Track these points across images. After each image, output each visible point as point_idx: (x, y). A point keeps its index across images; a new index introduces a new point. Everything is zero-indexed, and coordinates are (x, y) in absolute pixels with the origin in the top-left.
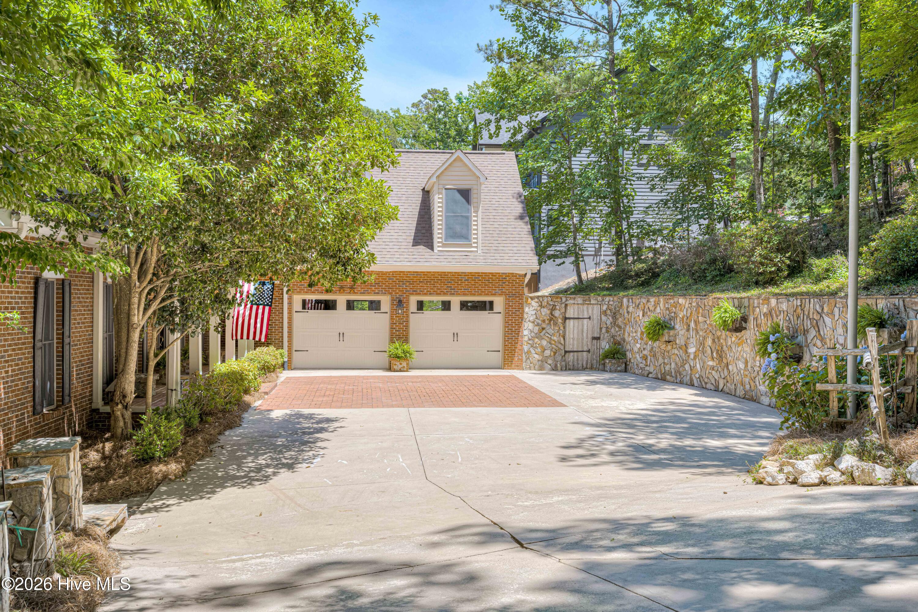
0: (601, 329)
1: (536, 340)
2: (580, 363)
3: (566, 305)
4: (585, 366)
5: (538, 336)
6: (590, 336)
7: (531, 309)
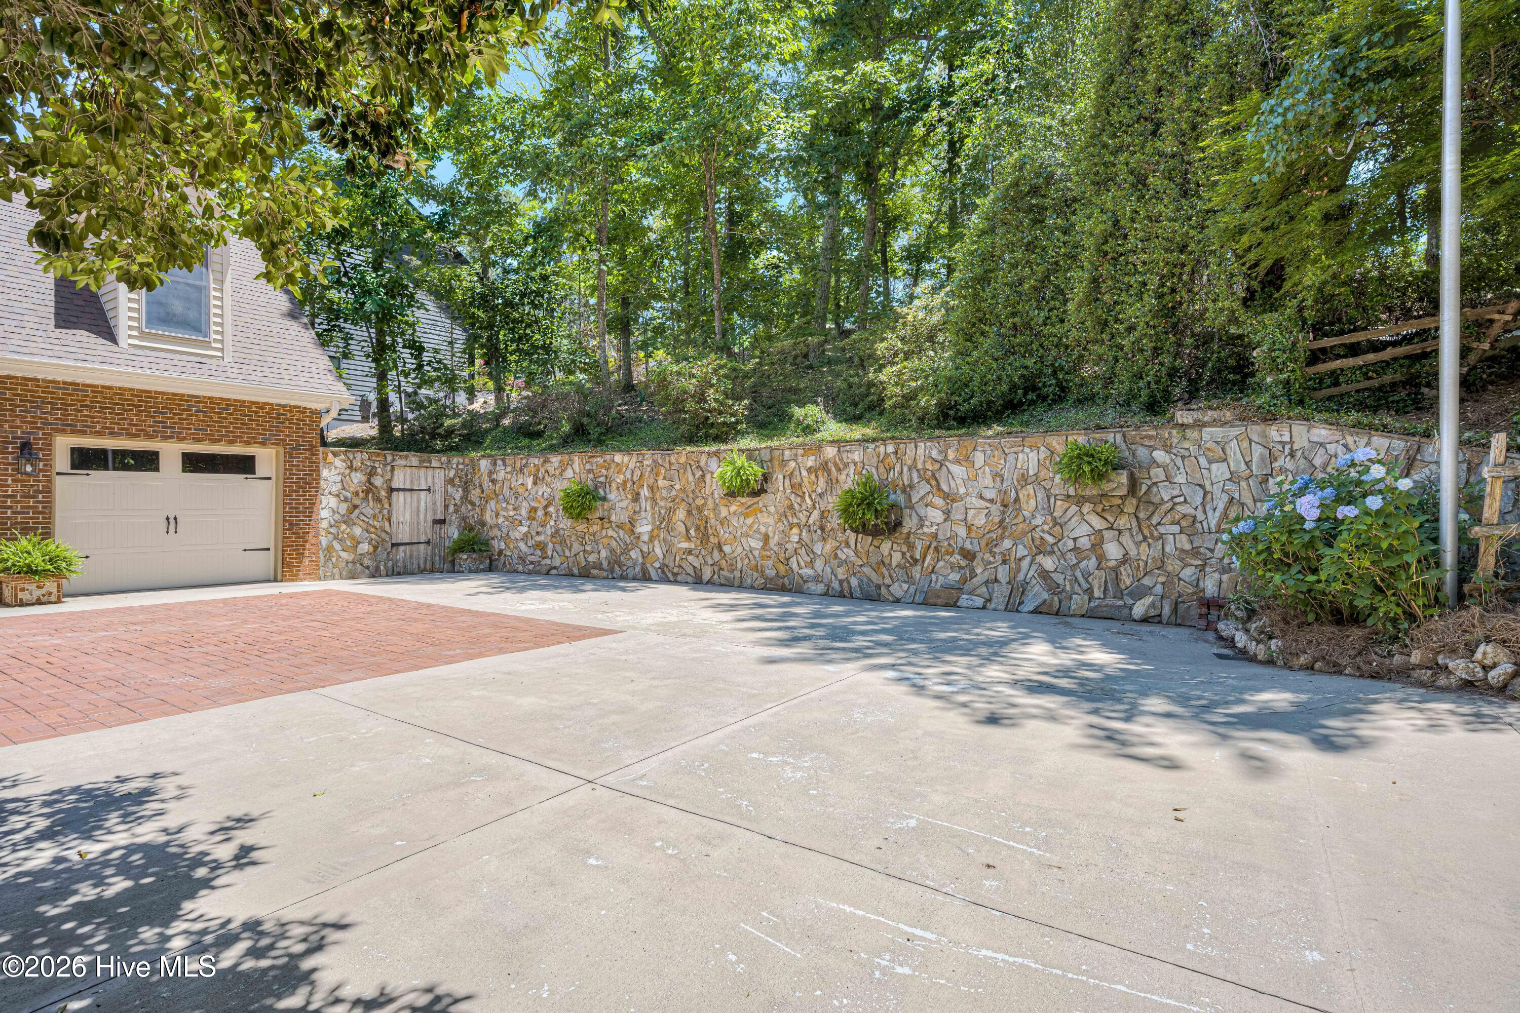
0: (446, 507)
1: (344, 527)
2: (416, 562)
3: (393, 467)
4: (422, 566)
5: (348, 520)
6: (430, 519)
7: (333, 472)
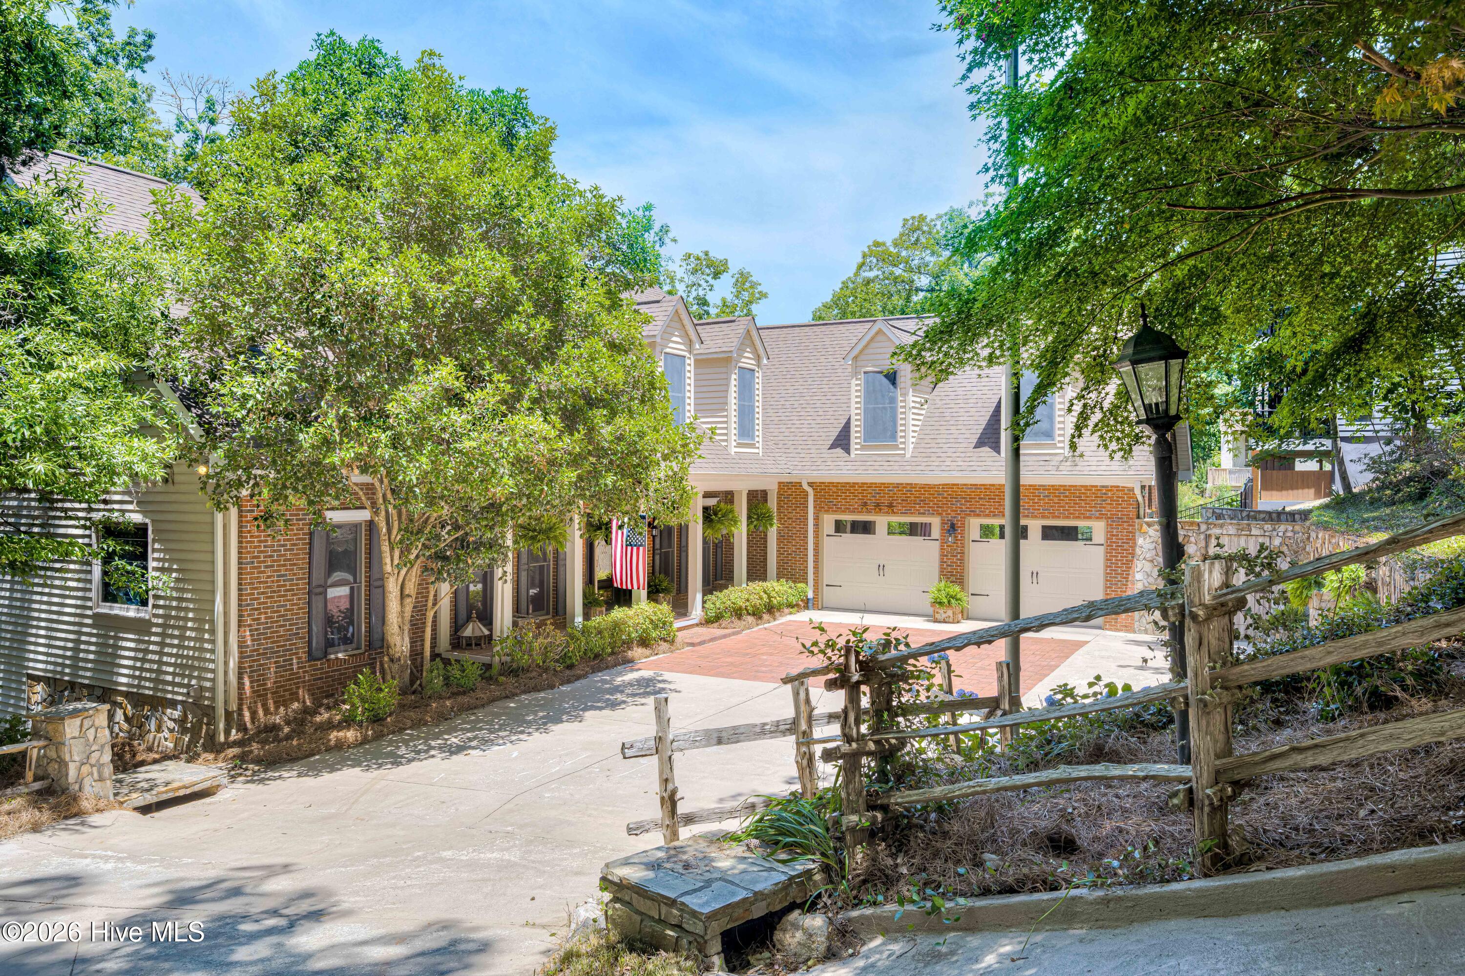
3: (1208, 536)
7: (1148, 540)
